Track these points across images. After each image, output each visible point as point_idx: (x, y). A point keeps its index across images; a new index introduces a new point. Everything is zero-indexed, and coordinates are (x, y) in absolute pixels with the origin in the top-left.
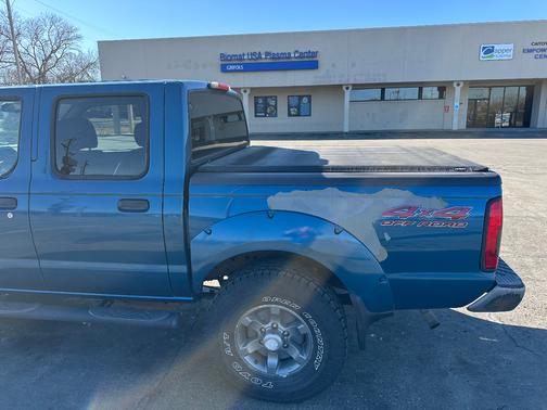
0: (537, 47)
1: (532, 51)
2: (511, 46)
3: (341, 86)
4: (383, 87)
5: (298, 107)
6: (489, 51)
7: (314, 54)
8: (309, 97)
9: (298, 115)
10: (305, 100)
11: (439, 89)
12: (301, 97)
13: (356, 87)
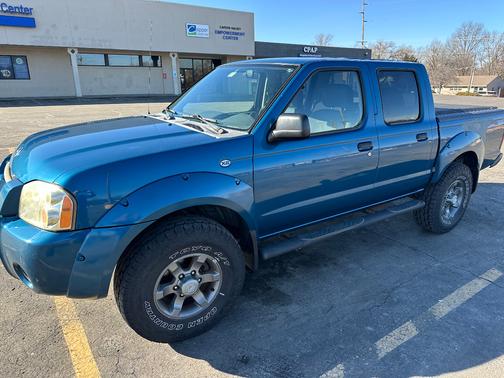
0: (223, 30)
1: (219, 32)
2: (207, 27)
3: (65, 49)
4: (106, 54)
5: (12, 69)
6: (193, 29)
7: (28, 11)
8: (25, 58)
9: (13, 77)
10: (19, 61)
11: (153, 57)
12: (13, 58)
13: (82, 50)
